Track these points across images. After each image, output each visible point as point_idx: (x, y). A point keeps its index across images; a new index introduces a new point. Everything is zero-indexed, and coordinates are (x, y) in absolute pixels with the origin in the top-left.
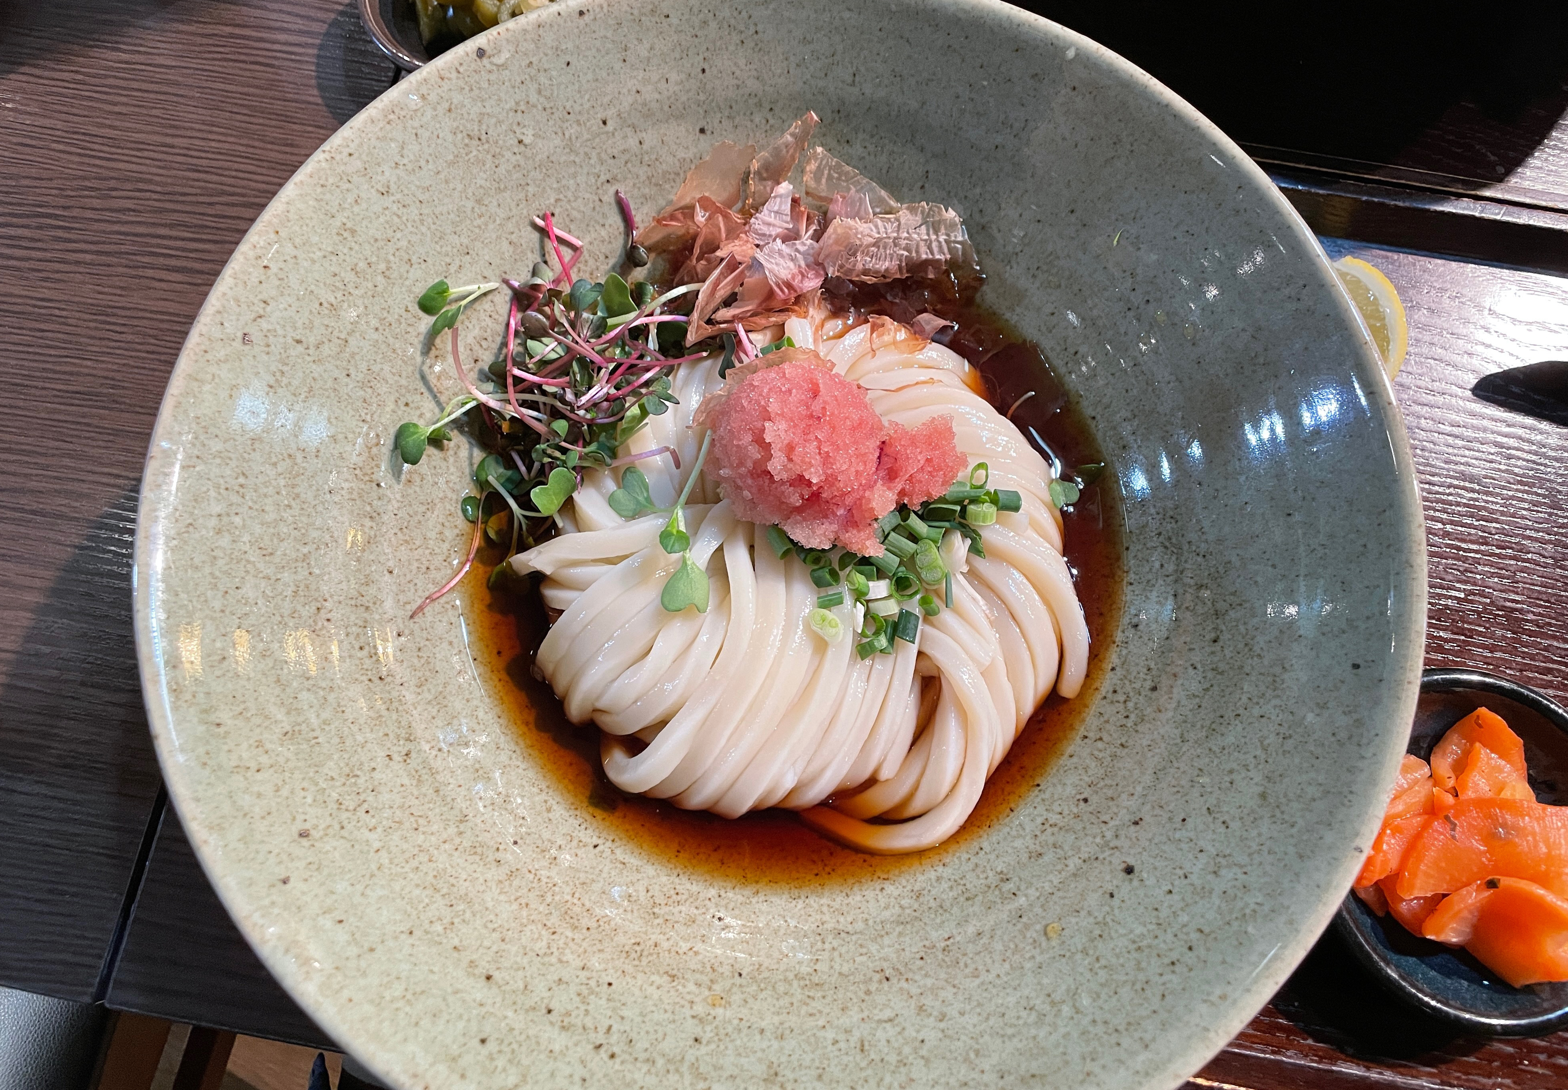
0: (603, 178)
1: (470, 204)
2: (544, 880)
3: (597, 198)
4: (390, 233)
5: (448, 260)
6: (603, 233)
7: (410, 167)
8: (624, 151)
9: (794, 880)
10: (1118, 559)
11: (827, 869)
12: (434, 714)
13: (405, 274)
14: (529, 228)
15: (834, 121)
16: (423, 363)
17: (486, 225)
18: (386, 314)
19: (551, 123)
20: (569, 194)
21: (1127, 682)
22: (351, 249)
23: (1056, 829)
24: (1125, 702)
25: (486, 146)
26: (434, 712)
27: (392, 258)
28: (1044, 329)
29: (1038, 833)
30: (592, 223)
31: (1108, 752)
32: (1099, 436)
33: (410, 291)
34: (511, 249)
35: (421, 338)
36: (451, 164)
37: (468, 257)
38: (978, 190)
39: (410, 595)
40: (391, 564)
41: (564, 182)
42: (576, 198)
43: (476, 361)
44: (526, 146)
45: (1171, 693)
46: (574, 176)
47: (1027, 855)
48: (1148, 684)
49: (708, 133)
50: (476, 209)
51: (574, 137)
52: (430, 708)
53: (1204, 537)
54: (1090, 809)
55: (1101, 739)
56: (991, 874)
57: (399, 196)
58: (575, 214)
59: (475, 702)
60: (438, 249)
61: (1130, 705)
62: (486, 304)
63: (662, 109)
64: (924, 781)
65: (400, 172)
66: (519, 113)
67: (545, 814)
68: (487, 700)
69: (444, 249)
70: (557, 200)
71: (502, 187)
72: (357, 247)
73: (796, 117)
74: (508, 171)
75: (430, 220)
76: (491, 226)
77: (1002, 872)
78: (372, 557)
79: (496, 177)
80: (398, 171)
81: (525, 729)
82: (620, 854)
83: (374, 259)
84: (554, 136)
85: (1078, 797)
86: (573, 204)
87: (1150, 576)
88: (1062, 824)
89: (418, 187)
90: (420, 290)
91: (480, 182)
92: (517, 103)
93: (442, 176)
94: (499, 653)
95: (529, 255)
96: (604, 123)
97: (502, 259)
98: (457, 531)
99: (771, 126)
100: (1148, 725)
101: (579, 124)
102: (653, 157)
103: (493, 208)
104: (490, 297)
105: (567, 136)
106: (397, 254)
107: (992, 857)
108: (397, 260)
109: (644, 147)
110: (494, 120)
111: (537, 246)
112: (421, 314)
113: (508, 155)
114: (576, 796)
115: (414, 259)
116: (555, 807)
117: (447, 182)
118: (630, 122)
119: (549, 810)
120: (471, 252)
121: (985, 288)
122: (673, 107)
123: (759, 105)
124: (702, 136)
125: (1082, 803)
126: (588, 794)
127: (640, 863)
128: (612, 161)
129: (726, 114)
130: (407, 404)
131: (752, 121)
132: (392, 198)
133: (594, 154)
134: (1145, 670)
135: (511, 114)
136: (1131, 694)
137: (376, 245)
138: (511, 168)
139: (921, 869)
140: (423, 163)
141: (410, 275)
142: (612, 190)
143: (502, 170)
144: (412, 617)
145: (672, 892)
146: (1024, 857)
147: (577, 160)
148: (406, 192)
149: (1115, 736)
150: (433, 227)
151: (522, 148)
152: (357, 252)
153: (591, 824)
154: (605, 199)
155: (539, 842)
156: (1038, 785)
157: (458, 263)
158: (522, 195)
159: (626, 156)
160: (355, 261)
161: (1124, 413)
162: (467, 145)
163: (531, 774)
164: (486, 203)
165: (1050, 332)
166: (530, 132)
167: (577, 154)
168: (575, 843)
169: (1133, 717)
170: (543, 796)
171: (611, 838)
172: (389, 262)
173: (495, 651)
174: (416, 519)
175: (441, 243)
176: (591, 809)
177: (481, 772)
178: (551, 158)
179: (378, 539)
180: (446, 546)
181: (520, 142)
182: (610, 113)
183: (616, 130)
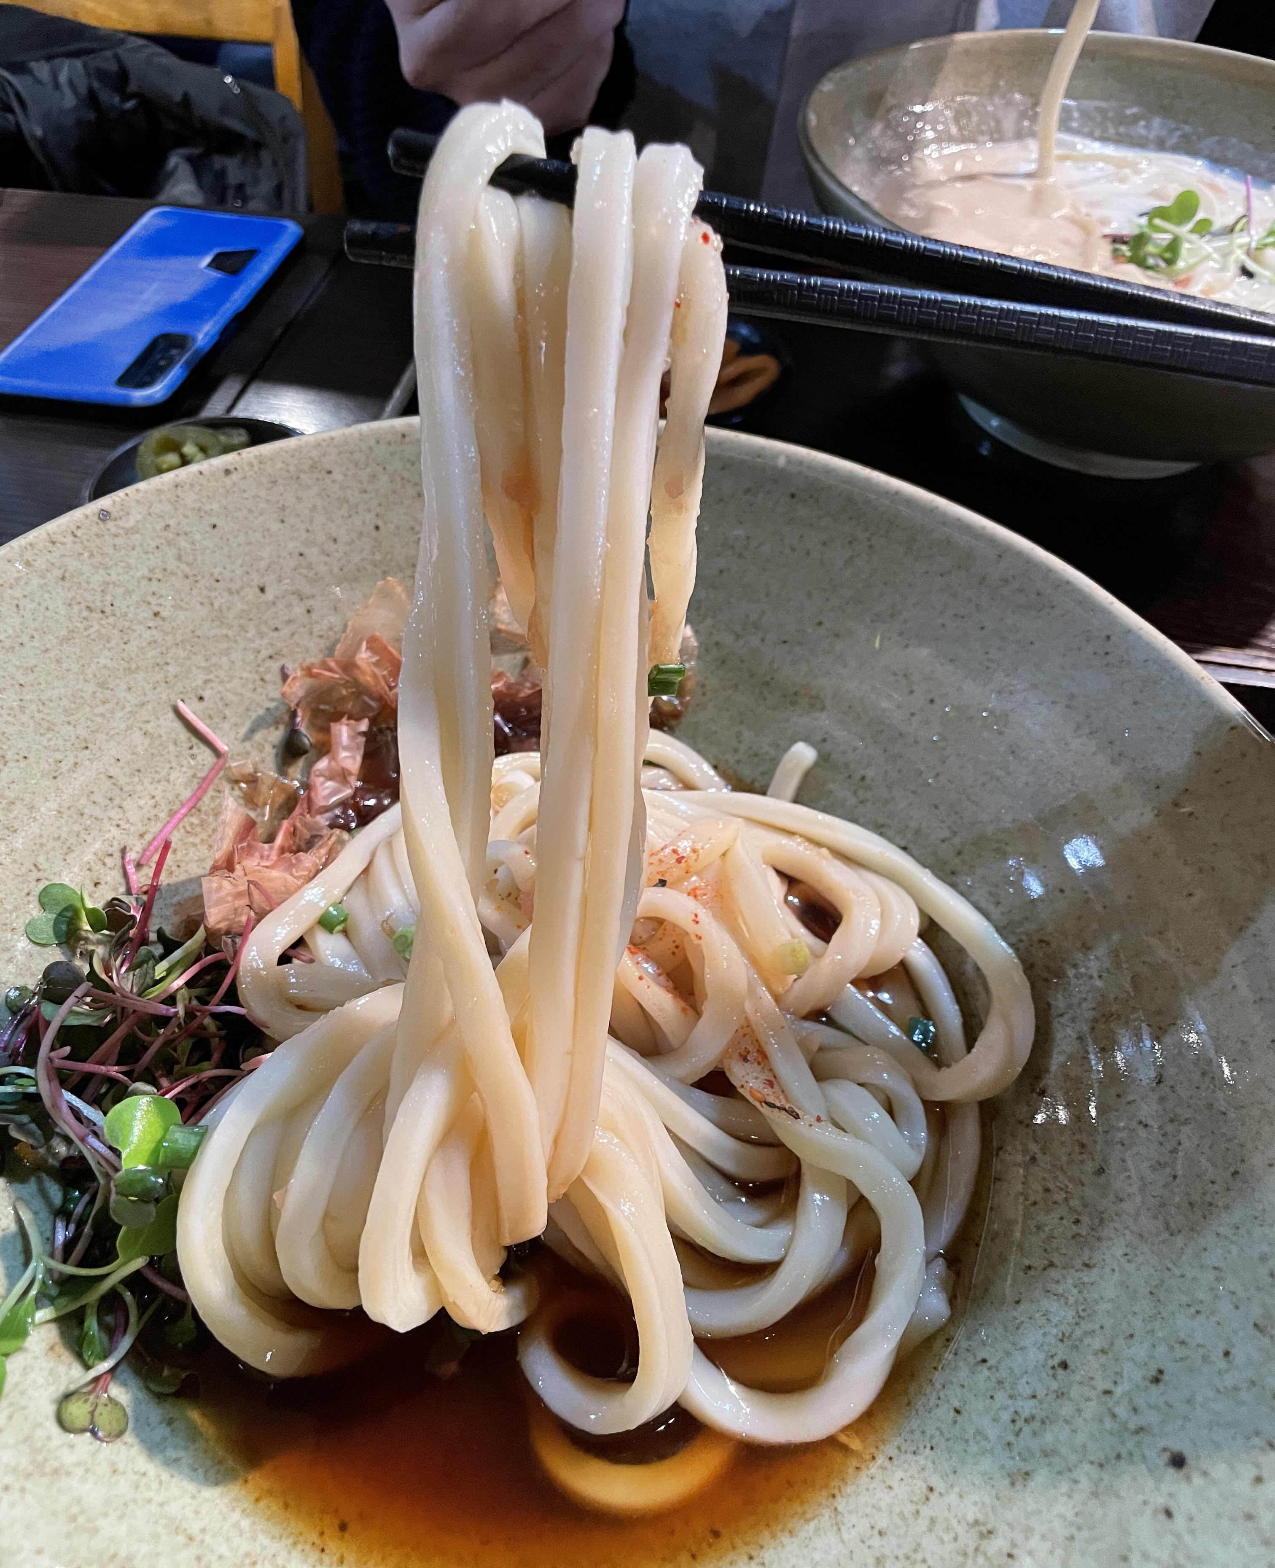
0: (264, 653)
1: (89, 688)
3: (257, 677)
5: (59, 756)
8: (289, 622)
14: (171, 715)
17: (112, 712)
19: (195, 592)
20: (222, 673)
25: (111, 620)
34: (147, 741)
36: (64, 641)
41: (214, 660)
42: (231, 678)
44: (164, 619)
46: (227, 652)
50: (98, 694)
51: (224, 608)
58: (230, 697)
60: (45, 742)
63: (331, 572)
66: (155, 583)
69: (53, 743)
70: (207, 681)
71: (134, 666)
74: (141, 648)
75: (34, 708)
76: (119, 714)
79: (125, 655)
84: (199, 607)
86: (228, 686)
89: (18, 668)
91: (103, 661)
92: (151, 571)
93: (52, 654)
96: (262, 590)
97: (133, 754)
101: (230, 591)
103: (121, 693)
105: (216, 606)
109: (314, 616)
110: (120, 591)
113: (140, 629)
117: (58, 661)
118: (294, 589)
120: (90, 746)
122: (345, 570)
128: (275, 634)
133: (251, 628)
135: (144, 582)
138: (145, 644)
140: (25, 639)
142: (275, 666)
143: (133, 647)
147: (230, 633)
150: (38, 716)
151: (159, 621)
154: (268, 677)
157: (72, 759)
158: (159, 677)
159: (292, 628)
162: (86, 619)
164: (111, 686)
166: (169, 603)
167: (230, 627)
175: (49, 735)
178: (198, 633)
181: (156, 614)
182: (269, 580)
183: (277, 597)
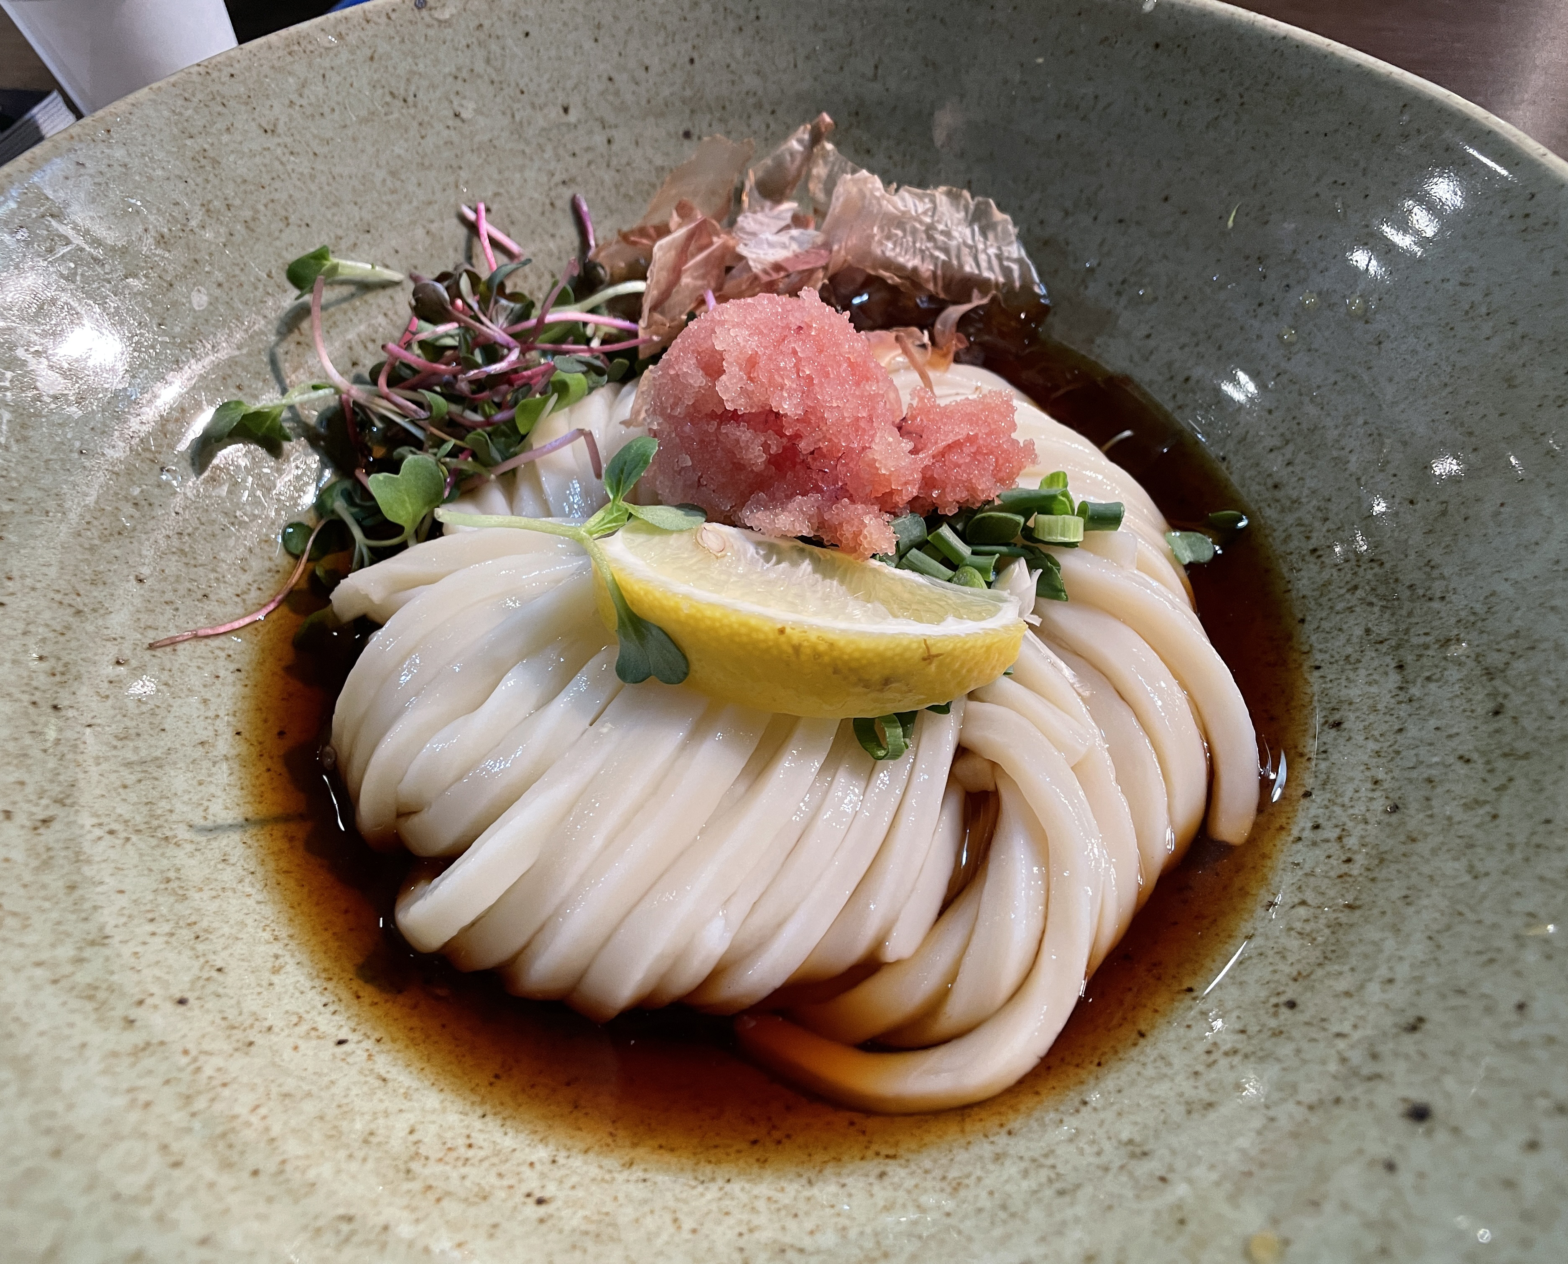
0: (558, 178)
1: (381, 174)
2: (208, 1071)
3: (547, 201)
4: (266, 179)
5: (340, 232)
6: (552, 245)
7: (309, 111)
8: (588, 149)
9: (707, 1149)
10: (1289, 637)
11: (777, 1134)
12: (128, 782)
13: (277, 234)
14: (455, 221)
15: (851, 125)
16: (277, 344)
17: (399, 204)
18: (237, 272)
19: (498, 100)
20: (513, 191)
21: (1338, 810)
22: (207, 181)
23: (1236, 1060)
24: (1340, 838)
25: (412, 111)
26: (131, 779)
27: (261, 207)
28: (1137, 358)
29: (1200, 1068)
30: (539, 230)
31: (1322, 921)
32: (1234, 479)
33: (280, 255)
34: (428, 241)
35: (281, 313)
36: (363, 121)
37: (368, 236)
38: (1037, 196)
39: (162, 621)
40: (145, 571)
41: (507, 174)
42: (521, 197)
43: (354, 364)
44: (463, 121)
45: (1430, 807)
46: (522, 169)
47: (1182, 1109)
48: (1380, 804)
49: (695, 138)
50: (388, 182)
51: (525, 124)
52: (125, 772)
53: (1435, 573)
54: (1306, 1017)
55: (1303, 903)
56: (1107, 1146)
57: (289, 140)
58: (517, 215)
59: (212, 789)
60: (329, 216)
61: (1352, 842)
62: (381, 298)
63: (638, 103)
64: (969, 962)
65: (296, 112)
66: (460, 81)
67: (266, 976)
68: (236, 792)
69: (336, 219)
70: (497, 194)
71: (427, 163)
72: (216, 182)
73: (803, 121)
74: (437, 147)
75: (323, 179)
76: (405, 207)
77: (1130, 1142)
78: (117, 552)
79: (420, 150)
80: (290, 111)
81: (286, 846)
82: (383, 1063)
83: (237, 202)
84: (500, 116)
85: (1274, 1000)
86: (517, 203)
87: (1349, 650)
88: (1249, 1049)
89: (315, 137)
90: (292, 256)
91: (397, 150)
92: (458, 69)
93: (350, 132)
94: (281, 734)
95: (451, 252)
96: (566, 110)
97: (413, 249)
98: (268, 564)
99: (773, 133)
100: (1394, 867)
101: (533, 105)
102: (624, 161)
103: (411, 187)
104: (389, 291)
105: (517, 118)
106: (271, 205)
107: (1109, 1115)
108: (269, 213)
109: (615, 147)
110: (425, 83)
111: (463, 244)
112: (288, 285)
113: (439, 126)
114: (337, 959)
115: (293, 219)
116: (291, 967)
117: (354, 139)
118: (597, 115)
119: (276, 971)
120: (373, 231)
121: (1050, 319)
122: (653, 102)
123: (759, 106)
124: (686, 143)
125: (1285, 1012)
126: (360, 960)
127: (415, 1084)
128: (571, 160)
129: (718, 115)
130: (239, 387)
131: (749, 126)
132: (277, 140)
133: (549, 149)
134: (1369, 785)
135: (450, 80)
136: (1350, 824)
137: (243, 187)
138: (441, 143)
139: (963, 1141)
140: (326, 110)
141: (283, 235)
142: (567, 193)
143: (430, 142)
144: (151, 647)
145: (461, 1142)
146: (1177, 1112)
147: (527, 151)
148: (298, 137)
149: (1332, 893)
150: (326, 188)
151: (458, 123)
152: (214, 187)
153: (348, 1007)
154: (559, 203)
155: (231, 1014)
156: (1190, 990)
157: (352, 239)
158: (451, 179)
159: (589, 156)
160: (210, 197)
161: (1269, 442)
162: (387, 104)
163: (268, 910)
164: (403, 177)
165: (1147, 360)
166: (471, 105)
167: (528, 143)
168: (304, 1028)
169: (1360, 860)
170: (277, 948)
171: (377, 1035)
172: (257, 211)
173: (275, 731)
174: (209, 530)
175: (334, 210)
176: (356, 985)
177: (174, 885)
178: (495, 142)
179: (136, 534)
180: (246, 578)
181: (457, 115)
182: (575, 101)
183: (579, 121)
